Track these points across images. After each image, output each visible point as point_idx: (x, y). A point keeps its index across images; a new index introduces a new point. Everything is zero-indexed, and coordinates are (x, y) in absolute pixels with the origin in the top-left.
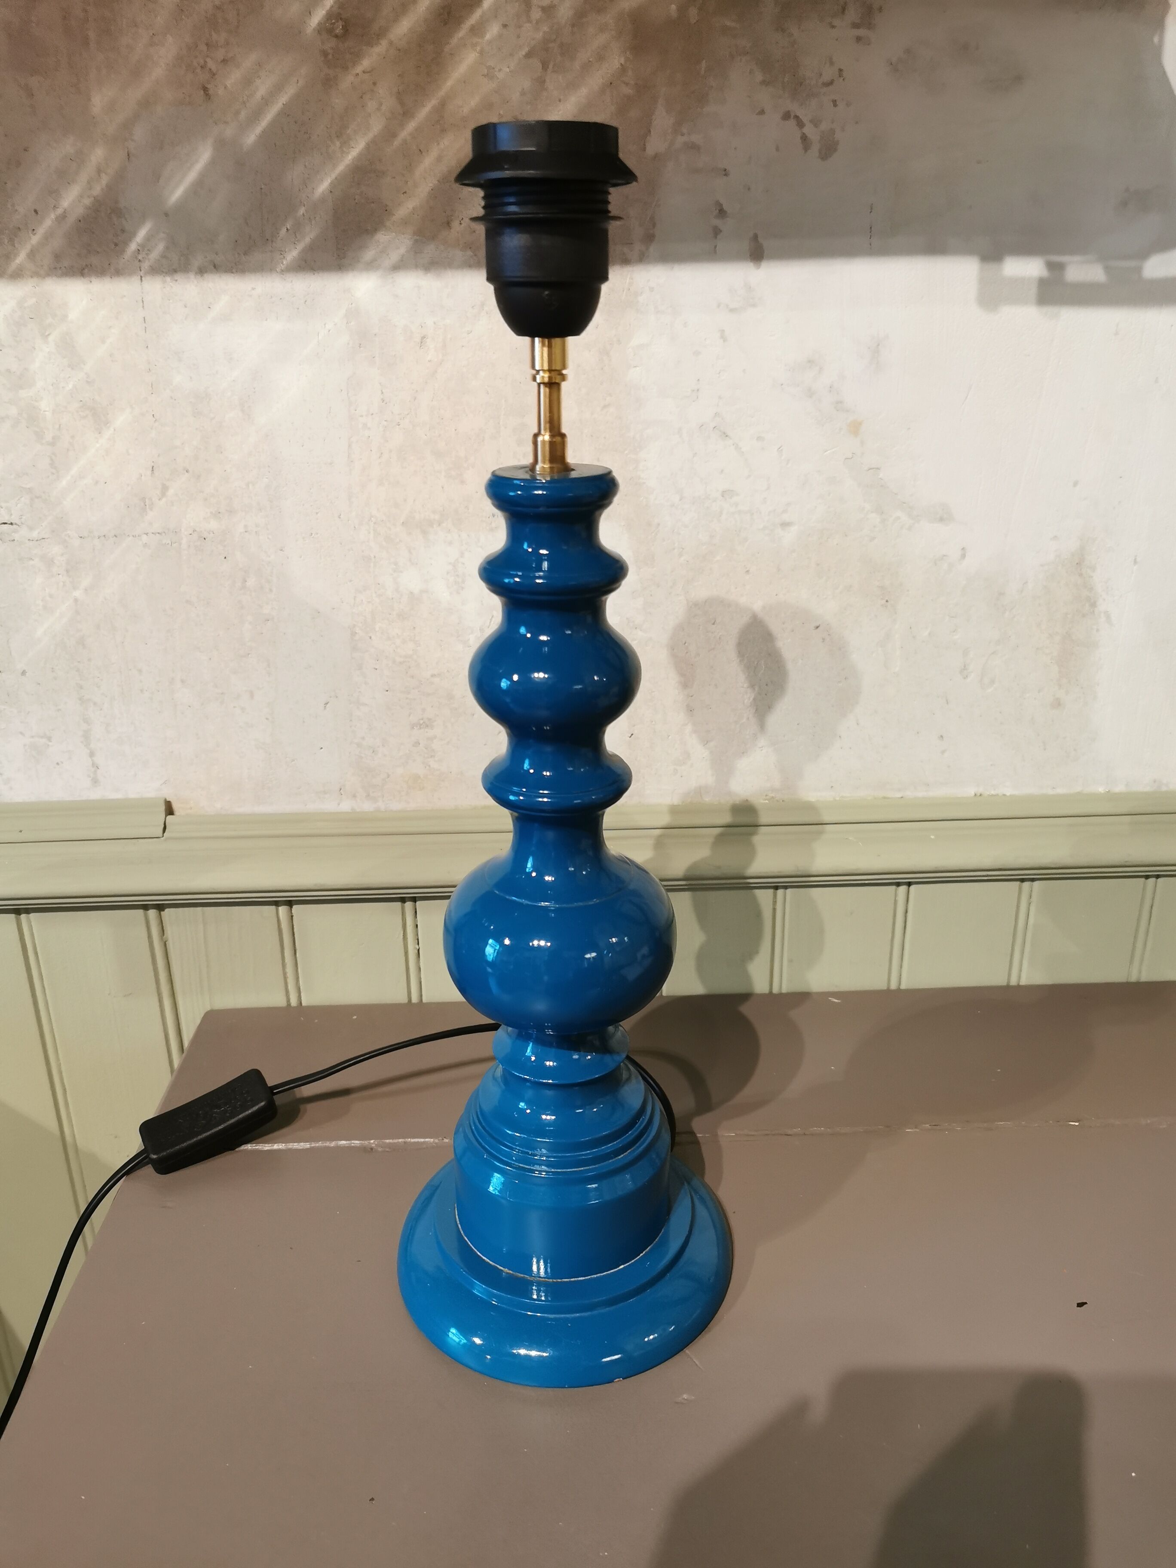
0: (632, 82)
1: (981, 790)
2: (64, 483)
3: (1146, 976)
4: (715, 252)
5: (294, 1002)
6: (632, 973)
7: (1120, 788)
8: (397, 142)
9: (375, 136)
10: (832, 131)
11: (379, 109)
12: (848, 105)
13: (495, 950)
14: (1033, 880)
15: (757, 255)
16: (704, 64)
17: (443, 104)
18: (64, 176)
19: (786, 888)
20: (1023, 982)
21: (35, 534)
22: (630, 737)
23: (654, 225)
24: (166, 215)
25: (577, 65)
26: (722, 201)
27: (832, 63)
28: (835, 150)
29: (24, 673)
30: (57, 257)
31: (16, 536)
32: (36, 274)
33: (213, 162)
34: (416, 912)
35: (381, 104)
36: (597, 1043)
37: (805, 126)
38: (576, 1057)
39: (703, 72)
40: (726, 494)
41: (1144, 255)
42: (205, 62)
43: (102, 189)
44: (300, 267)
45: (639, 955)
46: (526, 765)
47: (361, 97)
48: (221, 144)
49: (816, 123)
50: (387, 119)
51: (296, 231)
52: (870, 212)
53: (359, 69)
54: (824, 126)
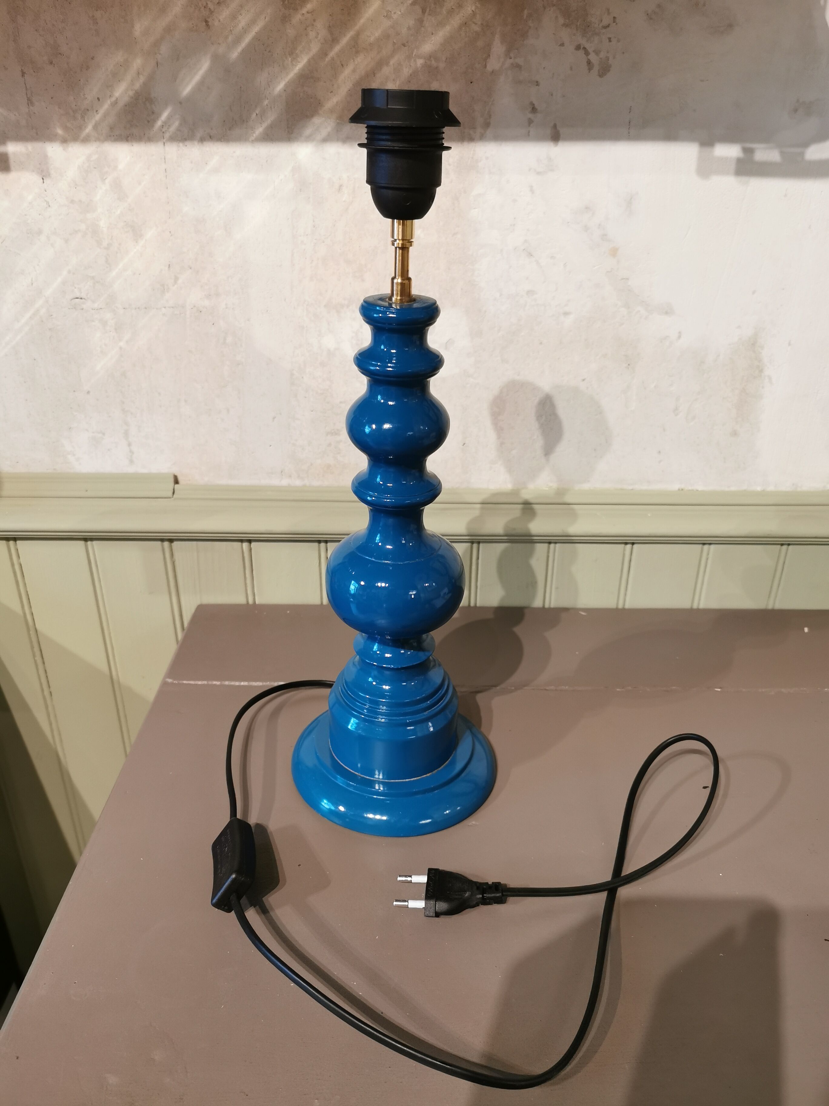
0: (479, 23)
1: (682, 486)
2: (114, 273)
3: (779, 605)
4: (529, 135)
5: (251, 602)
6: (439, 603)
7: (771, 488)
8: (328, 59)
9: (314, 55)
10: (608, 58)
11: (316, 37)
12: (618, 41)
13: (355, 587)
14: (710, 544)
15: (556, 137)
16: (526, 12)
17: (358, 34)
18: (116, 76)
19: (556, 543)
20: (702, 606)
21: (96, 305)
22: (463, 445)
23: (490, 116)
24: (181, 103)
25: (444, 12)
26: (535, 102)
27: (609, 13)
28: (609, 71)
29: (88, 392)
30: (112, 129)
31: (84, 306)
32: (98, 139)
33: (210, 70)
34: (327, 550)
35: (318, 34)
36: (415, 644)
37: (590, 54)
38: (402, 652)
39: (525, 17)
40: (530, 293)
41: (806, 145)
42: (207, 4)
43: (140, 86)
44: (264, 139)
45: (442, 594)
46: (378, 480)
47: (306, 29)
48: (216, 58)
49: (597, 52)
50: (321, 44)
51: (262, 115)
52: (630, 112)
53: (304, 11)
54: (602, 55)
